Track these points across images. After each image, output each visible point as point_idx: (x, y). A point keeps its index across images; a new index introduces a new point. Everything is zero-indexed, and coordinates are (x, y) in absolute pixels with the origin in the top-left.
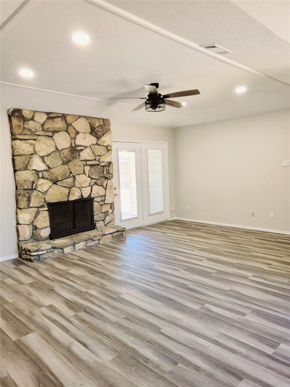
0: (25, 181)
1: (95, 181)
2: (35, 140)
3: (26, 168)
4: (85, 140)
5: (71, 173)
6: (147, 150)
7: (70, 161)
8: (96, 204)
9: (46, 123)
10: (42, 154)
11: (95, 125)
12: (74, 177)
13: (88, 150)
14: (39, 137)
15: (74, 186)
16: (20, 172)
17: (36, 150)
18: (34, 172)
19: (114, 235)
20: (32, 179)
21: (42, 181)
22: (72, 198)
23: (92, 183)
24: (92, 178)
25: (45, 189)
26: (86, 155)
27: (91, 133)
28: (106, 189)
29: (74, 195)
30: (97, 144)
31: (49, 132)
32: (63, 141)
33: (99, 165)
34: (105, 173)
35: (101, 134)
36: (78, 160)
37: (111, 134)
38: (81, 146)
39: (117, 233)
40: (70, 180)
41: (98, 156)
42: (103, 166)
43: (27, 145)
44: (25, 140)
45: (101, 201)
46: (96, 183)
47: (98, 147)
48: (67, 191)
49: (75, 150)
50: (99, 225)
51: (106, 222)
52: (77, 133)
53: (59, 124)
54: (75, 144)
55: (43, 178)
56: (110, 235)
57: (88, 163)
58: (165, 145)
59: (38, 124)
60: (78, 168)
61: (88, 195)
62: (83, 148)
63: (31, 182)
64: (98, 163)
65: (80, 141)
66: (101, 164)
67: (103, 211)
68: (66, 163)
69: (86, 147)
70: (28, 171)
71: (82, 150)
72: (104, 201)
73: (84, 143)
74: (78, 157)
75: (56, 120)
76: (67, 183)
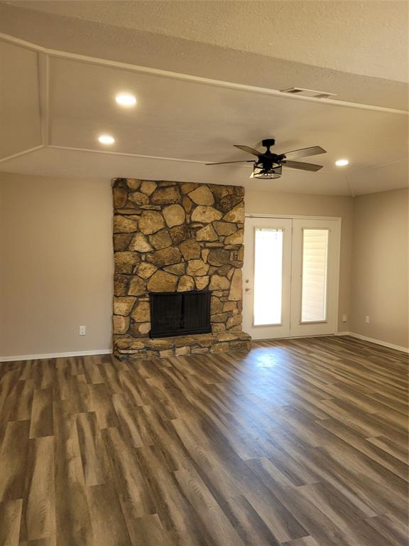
0: (124, 264)
1: (215, 269)
2: (140, 215)
3: (126, 249)
4: (204, 215)
5: (182, 257)
6: (302, 230)
7: (182, 241)
8: (214, 300)
9: (155, 194)
10: (148, 231)
11: (221, 195)
12: (186, 262)
13: (208, 228)
14: (145, 212)
15: (186, 274)
16: (119, 253)
17: (141, 227)
18: (136, 253)
19: (231, 344)
20: (132, 262)
21: (144, 265)
22: (182, 289)
23: (211, 272)
24: (211, 266)
25: (148, 275)
26: (204, 234)
27: (214, 206)
28: (230, 281)
29: (184, 285)
30: (222, 220)
31: (159, 205)
32: (174, 217)
33: (223, 248)
34: (231, 259)
35: (229, 206)
36: (193, 241)
37: (244, 207)
38: (198, 222)
39: (237, 343)
40: (179, 266)
41: (223, 236)
42: (230, 250)
43: (130, 221)
44: (128, 215)
45: (223, 296)
46: (216, 273)
47: (223, 224)
48: (175, 280)
49: (189, 228)
50: (218, 327)
51: (229, 325)
52: (195, 206)
53: (171, 195)
54: (190, 220)
55: (146, 261)
56: (227, 344)
57: (208, 245)
58: (337, 223)
59: (145, 196)
60: (191, 251)
61: (204, 287)
62: (201, 225)
63: (131, 266)
64: (221, 245)
65: (197, 216)
66: (227, 248)
67: (225, 310)
68: (177, 243)
69: (205, 224)
70: (128, 253)
71: (200, 228)
72: (228, 296)
73: (203, 218)
74: (193, 236)
75: (167, 190)
76: (176, 269)
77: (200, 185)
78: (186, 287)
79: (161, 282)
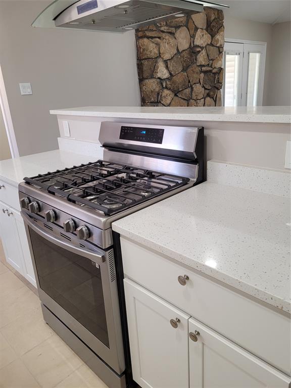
0: (152, 92)
1: (207, 91)
2: (159, 38)
3: (152, 77)
4: (201, 39)
5: (189, 82)
6: (249, 53)
7: (189, 66)
10: (167, 56)
11: (211, 17)
12: (191, 86)
13: (204, 52)
14: (164, 35)
15: (191, 98)
16: (147, 80)
17: (161, 52)
18: (159, 80)
20: (157, 90)
21: (166, 92)
23: (205, 95)
24: (205, 89)
25: (168, 102)
26: (201, 58)
27: (207, 29)
28: (215, 101)
30: (211, 44)
31: (172, 27)
32: (182, 40)
33: (211, 71)
34: (216, 82)
35: (216, 30)
36: (195, 65)
37: (223, 31)
38: (198, 46)
40: (188, 91)
41: (211, 60)
42: (214, 74)
43: (154, 44)
44: (152, 38)
46: (208, 95)
47: (212, 48)
48: (186, 104)
49: (193, 51)
52: (196, 29)
54: (193, 44)
55: (166, 88)
57: (204, 69)
58: (264, 47)
60: (195, 76)
62: (200, 49)
63: (156, 93)
64: (210, 69)
65: (198, 40)
66: (214, 71)
68: (185, 69)
69: (202, 48)
70: (154, 80)
71: (199, 52)
73: (202, 42)
74: (195, 61)
76: (185, 94)
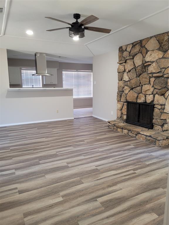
0: (120, 87)
1: (157, 90)
2: (125, 63)
3: (121, 80)
5: (140, 83)
7: (140, 74)
8: (156, 110)
9: (132, 50)
10: (127, 71)
11: (163, 40)
12: (142, 86)
13: (154, 64)
14: (127, 61)
15: (141, 93)
16: (119, 82)
17: (126, 68)
18: (124, 82)
20: (122, 86)
21: (126, 87)
22: (139, 101)
23: (155, 92)
24: (155, 88)
25: (127, 92)
26: (152, 69)
27: (159, 49)
28: (166, 99)
29: (140, 99)
30: (163, 58)
31: (132, 56)
32: (138, 61)
33: (162, 76)
34: (168, 84)
36: (146, 73)
38: (148, 62)
39: (149, 138)
40: (139, 88)
41: (163, 68)
42: (167, 78)
43: (122, 66)
44: (122, 63)
45: (161, 109)
46: (158, 93)
47: (163, 60)
48: (136, 95)
49: (145, 66)
50: (157, 128)
51: (164, 128)
52: (147, 51)
53: (137, 48)
54: (145, 61)
55: (127, 85)
56: (145, 136)
57: (154, 75)
59: (128, 52)
60: (144, 79)
61: (150, 101)
62: (150, 63)
63: (122, 88)
65: (148, 58)
66: (165, 76)
67: (162, 118)
68: (139, 76)
69: (153, 62)
70: (122, 82)
71: (150, 65)
72: (164, 109)
73: (151, 59)
74: (147, 71)
75: (136, 46)
76: (137, 90)
77: (151, 37)
78: (141, 100)
79: (131, 96)
